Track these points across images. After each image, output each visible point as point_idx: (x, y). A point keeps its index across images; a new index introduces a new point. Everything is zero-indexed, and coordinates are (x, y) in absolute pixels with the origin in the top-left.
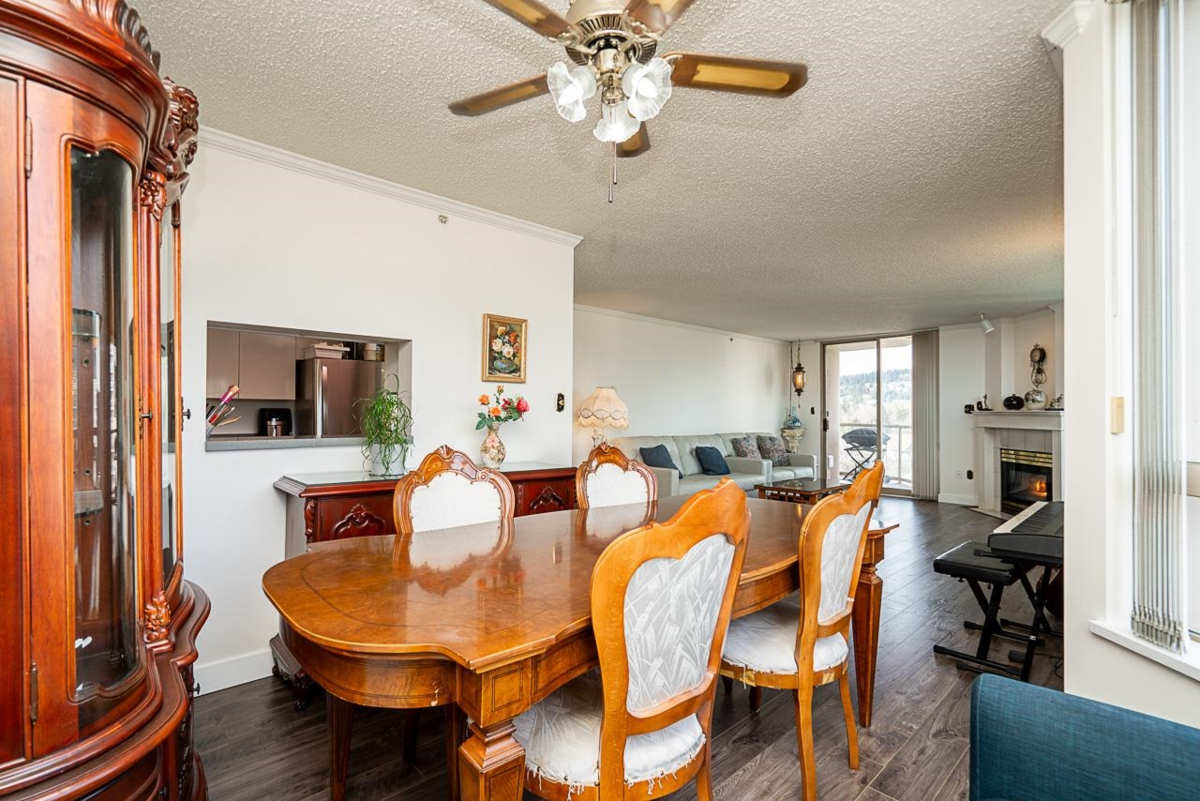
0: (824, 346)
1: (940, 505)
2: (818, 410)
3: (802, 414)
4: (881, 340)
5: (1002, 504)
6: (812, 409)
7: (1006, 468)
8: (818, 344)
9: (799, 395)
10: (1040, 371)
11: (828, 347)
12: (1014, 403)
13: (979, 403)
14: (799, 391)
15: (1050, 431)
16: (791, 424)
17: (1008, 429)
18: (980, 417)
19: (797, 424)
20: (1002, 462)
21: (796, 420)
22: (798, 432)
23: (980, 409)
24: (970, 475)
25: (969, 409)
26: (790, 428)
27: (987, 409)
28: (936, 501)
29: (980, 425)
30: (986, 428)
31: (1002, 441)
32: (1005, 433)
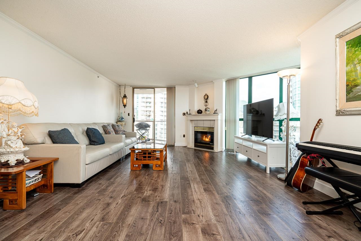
0: (134, 88)
1: (175, 147)
2: (131, 114)
3: (125, 116)
4: (155, 89)
5: (195, 145)
6: (129, 114)
7: (196, 133)
8: (132, 87)
9: (125, 107)
10: (206, 102)
11: (135, 89)
12: (200, 112)
13: (187, 112)
14: (125, 106)
15: (215, 120)
16: (120, 120)
17: (197, 120)
18: (188, 117)
19: (123, 120)
20: (195, 131)
21: (122, 118)
22: (123, 123)
23: (187, 114)
24: (184, 136)
25: (184, 114)
26: (119, 121)
27: (190, 114)
28: (174, 146)
29: (188, 119)
30: (190, 120)
31: (195, 124)
32: (196, 122)
